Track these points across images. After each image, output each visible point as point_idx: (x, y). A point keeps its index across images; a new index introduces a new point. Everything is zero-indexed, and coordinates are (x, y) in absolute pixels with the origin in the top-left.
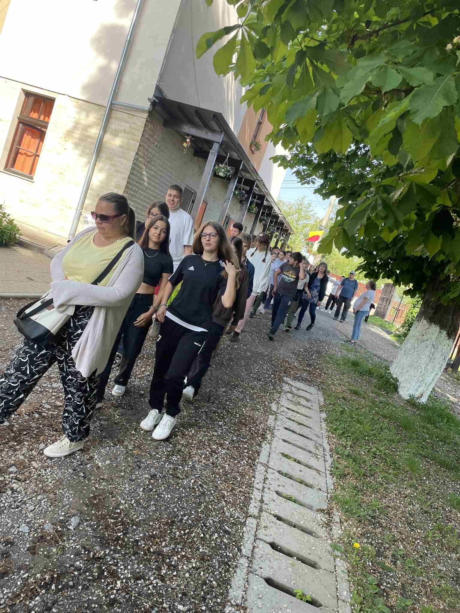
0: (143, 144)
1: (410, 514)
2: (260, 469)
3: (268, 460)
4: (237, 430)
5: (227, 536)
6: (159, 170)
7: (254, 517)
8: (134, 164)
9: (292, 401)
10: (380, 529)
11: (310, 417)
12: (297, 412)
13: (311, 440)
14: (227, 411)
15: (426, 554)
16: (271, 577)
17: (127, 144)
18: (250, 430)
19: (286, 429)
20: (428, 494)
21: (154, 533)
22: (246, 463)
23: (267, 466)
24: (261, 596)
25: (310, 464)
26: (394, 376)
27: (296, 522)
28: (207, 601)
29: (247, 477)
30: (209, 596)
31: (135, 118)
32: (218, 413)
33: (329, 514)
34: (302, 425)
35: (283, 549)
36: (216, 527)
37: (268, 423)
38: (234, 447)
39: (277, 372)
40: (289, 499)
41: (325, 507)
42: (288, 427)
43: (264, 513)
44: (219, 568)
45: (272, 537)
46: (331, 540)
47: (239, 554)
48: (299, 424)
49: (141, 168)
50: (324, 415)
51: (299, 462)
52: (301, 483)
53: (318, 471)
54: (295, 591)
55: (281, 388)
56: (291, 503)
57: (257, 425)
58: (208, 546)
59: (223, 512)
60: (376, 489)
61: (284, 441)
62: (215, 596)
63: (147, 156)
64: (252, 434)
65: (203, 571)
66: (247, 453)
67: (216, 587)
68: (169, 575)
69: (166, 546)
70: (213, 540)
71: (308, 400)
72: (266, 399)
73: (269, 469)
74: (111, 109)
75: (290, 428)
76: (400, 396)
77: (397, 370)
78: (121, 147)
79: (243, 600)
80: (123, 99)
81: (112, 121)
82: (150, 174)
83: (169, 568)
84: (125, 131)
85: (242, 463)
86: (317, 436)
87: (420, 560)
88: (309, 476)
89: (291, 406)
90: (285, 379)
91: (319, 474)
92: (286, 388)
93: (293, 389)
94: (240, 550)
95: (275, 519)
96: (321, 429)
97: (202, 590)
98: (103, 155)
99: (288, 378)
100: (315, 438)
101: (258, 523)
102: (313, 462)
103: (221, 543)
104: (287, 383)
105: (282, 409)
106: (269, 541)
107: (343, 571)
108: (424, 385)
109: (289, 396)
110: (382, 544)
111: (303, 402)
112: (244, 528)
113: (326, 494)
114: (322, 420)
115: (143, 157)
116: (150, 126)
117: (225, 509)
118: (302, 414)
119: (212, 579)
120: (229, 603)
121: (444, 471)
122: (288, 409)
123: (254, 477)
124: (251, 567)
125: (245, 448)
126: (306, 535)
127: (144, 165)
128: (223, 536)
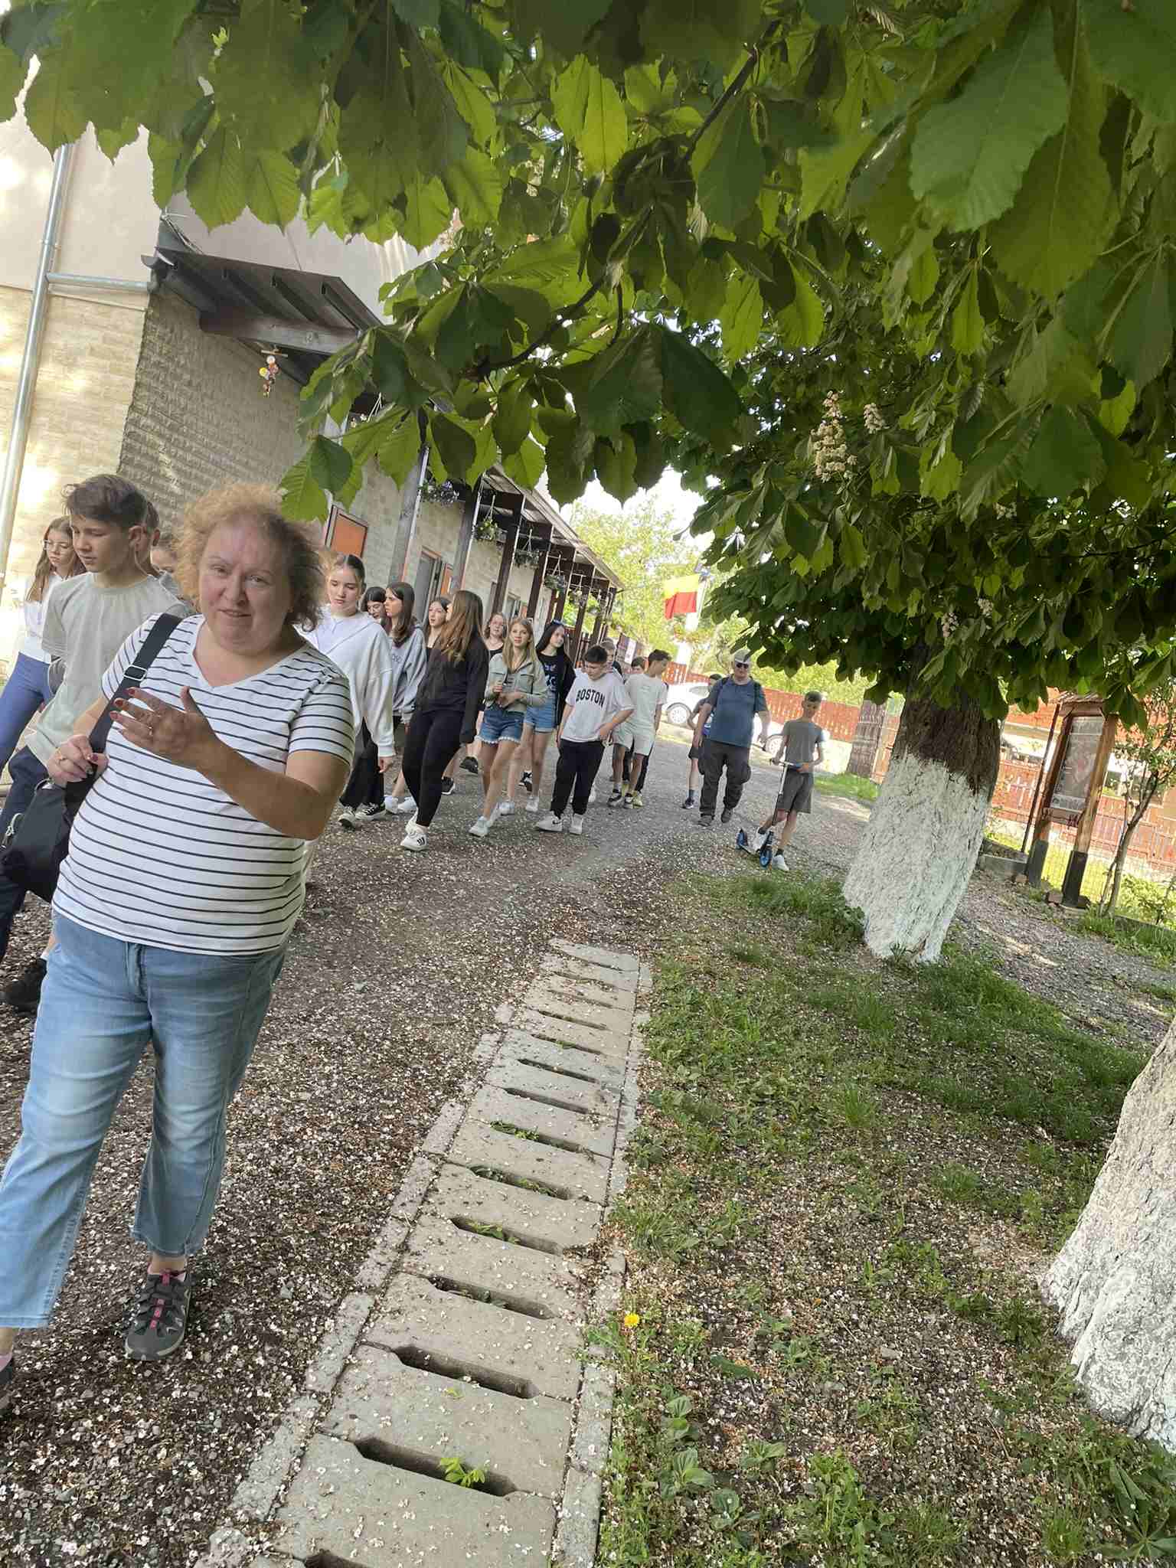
0: (145, 380)
1: (827, 1229)
2: (422, 1168)
3: (451, 1142)
4: (376, 1081)
5: (268, 1348)
6: (206, 446)
7: (371, 1290)
8: (128, 435)
9: (560, 994)
10: (737, 1277)
11: (602, 1028)
12: (570, 1020)
13: (593, 1080)
14: (359, 1039)
15: (856, 1324)
16: (380, 1435)
17: (102, 384)
18: (414, 1077)
19: (525, 1062)
20: (889, 1175)
21: (39, 1365)
22: (379, 1158)
23: (442, 1160)
24: (331, 1490)
25: (571, 1138)
26: (853, 905)
27: (494, 1288)
28: (159, 1523)
29: (375, 1193)
30: (168, 1510)
31: (116, 311)
32: (328, 1044)
33: (595, 1255)
34: (575, 1047)
35: (437, 1359)
36: (240, 1330)
37: (476, 1053)
38: (355, 1122)
39: (534, 927)
40: (490, 1233)
41: (588, 1240)
42: (529, 1057)
43: (402, 1279)
44: (220, 1431)
45: (408, 1336)
46: (587, 1319)
47: (294, 1389)
48: (566, 1046)
49: (153, 446)
50: (643, 1018)
51: (542, 1139)
52: (534, 1189)
53: (591, 1156)
54: (441, 1463)
55: (537, 966)
56: (490, 1242)
57: (438, 1063)
58: (200, 1382)
59: (275, 1289)
60: (748, 1178)
61: (511, 1091)
62: (191, 1507)
63: (164, 412)
64: (418, 1085)
65: (168, 1447)
66: (393, 1133)
67: (198, 1484)
68: (56, 1468)
69: (67, 1395)
70: (221, 1365)
71: (605, 987)
72: (483, 995)
73: (447, 1166)
74: (47, 297)
75: (538, 1060)
76: (869, 954)
77: (857, 888)
78: (89, 393)
79: (277, 1505)
80: (77, 265)
81: (56, 326)
82: (183, 460)
83: (59, 1452)
84: (92, 349)
85: (369, 1159)
86: (612, 1070)
87: (833, 1341)
88: (560, 1169)
89: (556, 1007)
90: (553, 942)
91: (593, 1160)
92: (551, 963)
93: (572, 964)
94: (299, 1379)
95: (431, 1288)
96: (628, 1052)
97: (153, 1494)
98: (41, 419)
99: (562, 941)
100: (604, 1076)
101: (376, 1304)
102: (581, 1133)
103: (246, 1367)
104: (554, 952)
105: (526, 1015)
106: (395, 1345)
107: (599, 1394)
108: (925, 918)
109: (556, 982)
110: (734, 1311)
111: (593, 992)
112: (329, 1322)
113: (599, 1208)
114: (636, 1030)
115: (152, 416)
116: (159, 329)
117: (282, 1279)
118: (582, 1023)
119: (190, 1464)
120: (228, 1520)
121: (951, 1117)
122: (544, 1013)
123: (396, 1191)
124: (321, 1420)
125: (387, 1122)
126: (514, 1317)
127: (161, 435)
128: (257, 1349)
